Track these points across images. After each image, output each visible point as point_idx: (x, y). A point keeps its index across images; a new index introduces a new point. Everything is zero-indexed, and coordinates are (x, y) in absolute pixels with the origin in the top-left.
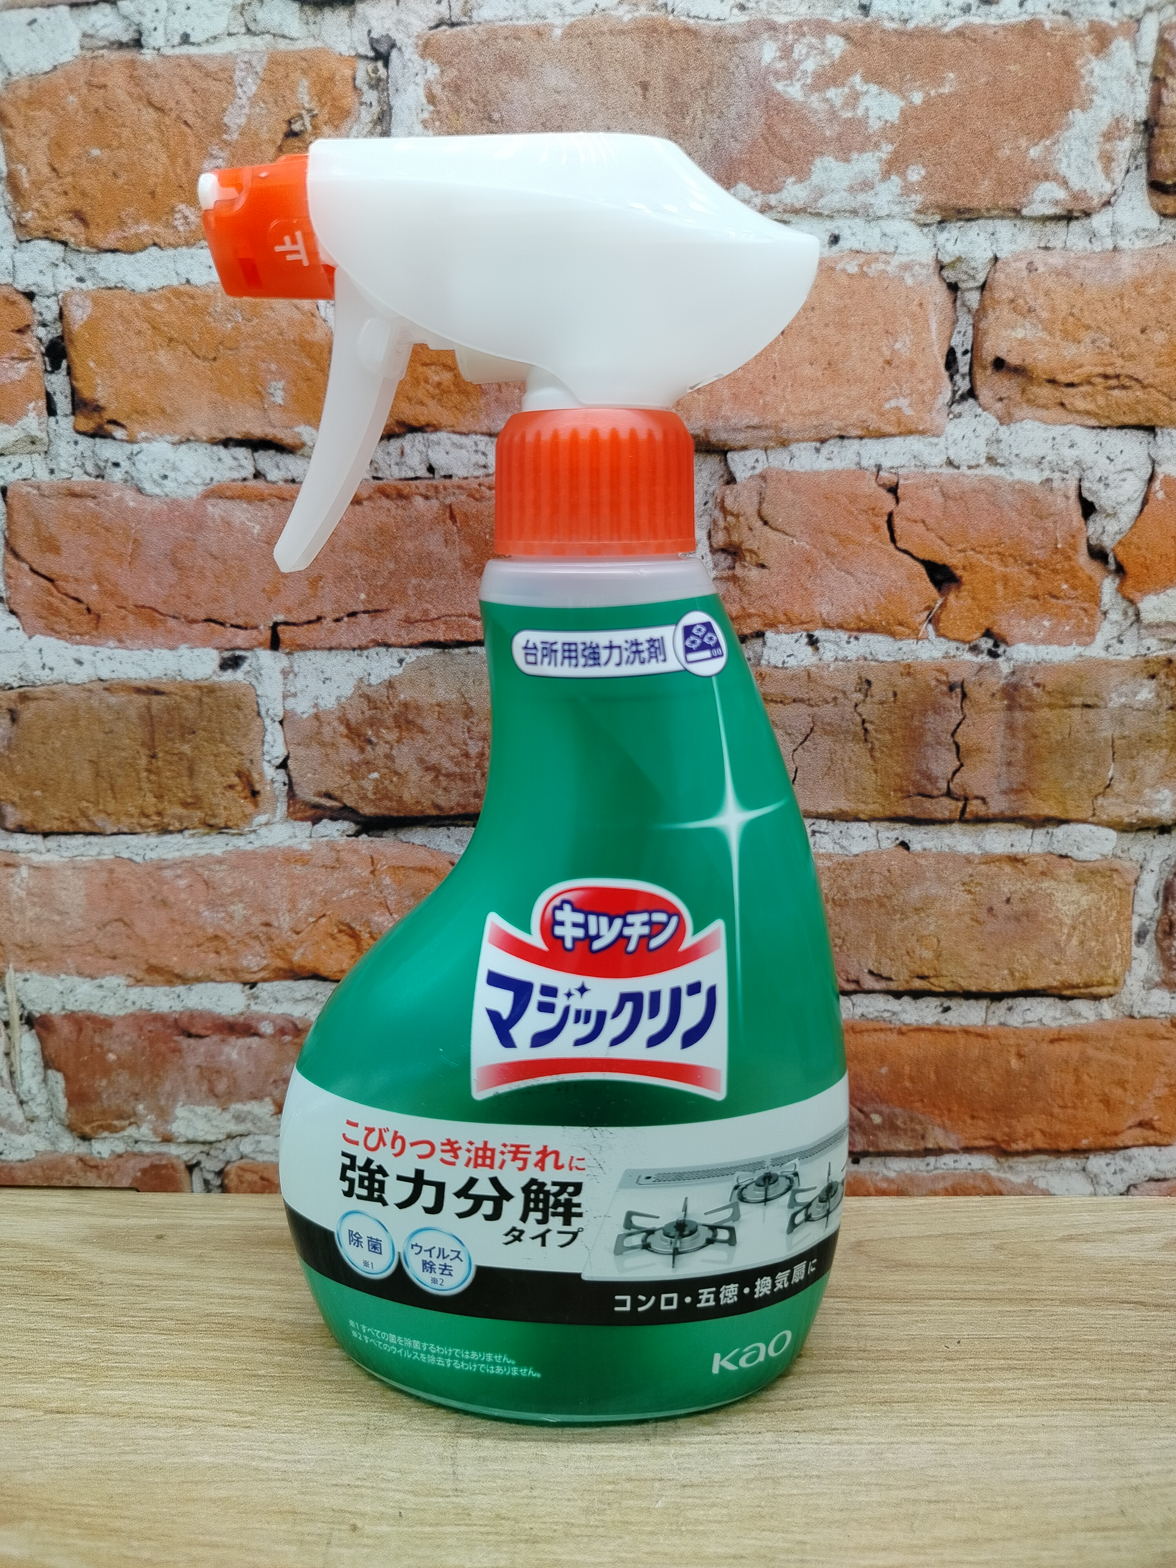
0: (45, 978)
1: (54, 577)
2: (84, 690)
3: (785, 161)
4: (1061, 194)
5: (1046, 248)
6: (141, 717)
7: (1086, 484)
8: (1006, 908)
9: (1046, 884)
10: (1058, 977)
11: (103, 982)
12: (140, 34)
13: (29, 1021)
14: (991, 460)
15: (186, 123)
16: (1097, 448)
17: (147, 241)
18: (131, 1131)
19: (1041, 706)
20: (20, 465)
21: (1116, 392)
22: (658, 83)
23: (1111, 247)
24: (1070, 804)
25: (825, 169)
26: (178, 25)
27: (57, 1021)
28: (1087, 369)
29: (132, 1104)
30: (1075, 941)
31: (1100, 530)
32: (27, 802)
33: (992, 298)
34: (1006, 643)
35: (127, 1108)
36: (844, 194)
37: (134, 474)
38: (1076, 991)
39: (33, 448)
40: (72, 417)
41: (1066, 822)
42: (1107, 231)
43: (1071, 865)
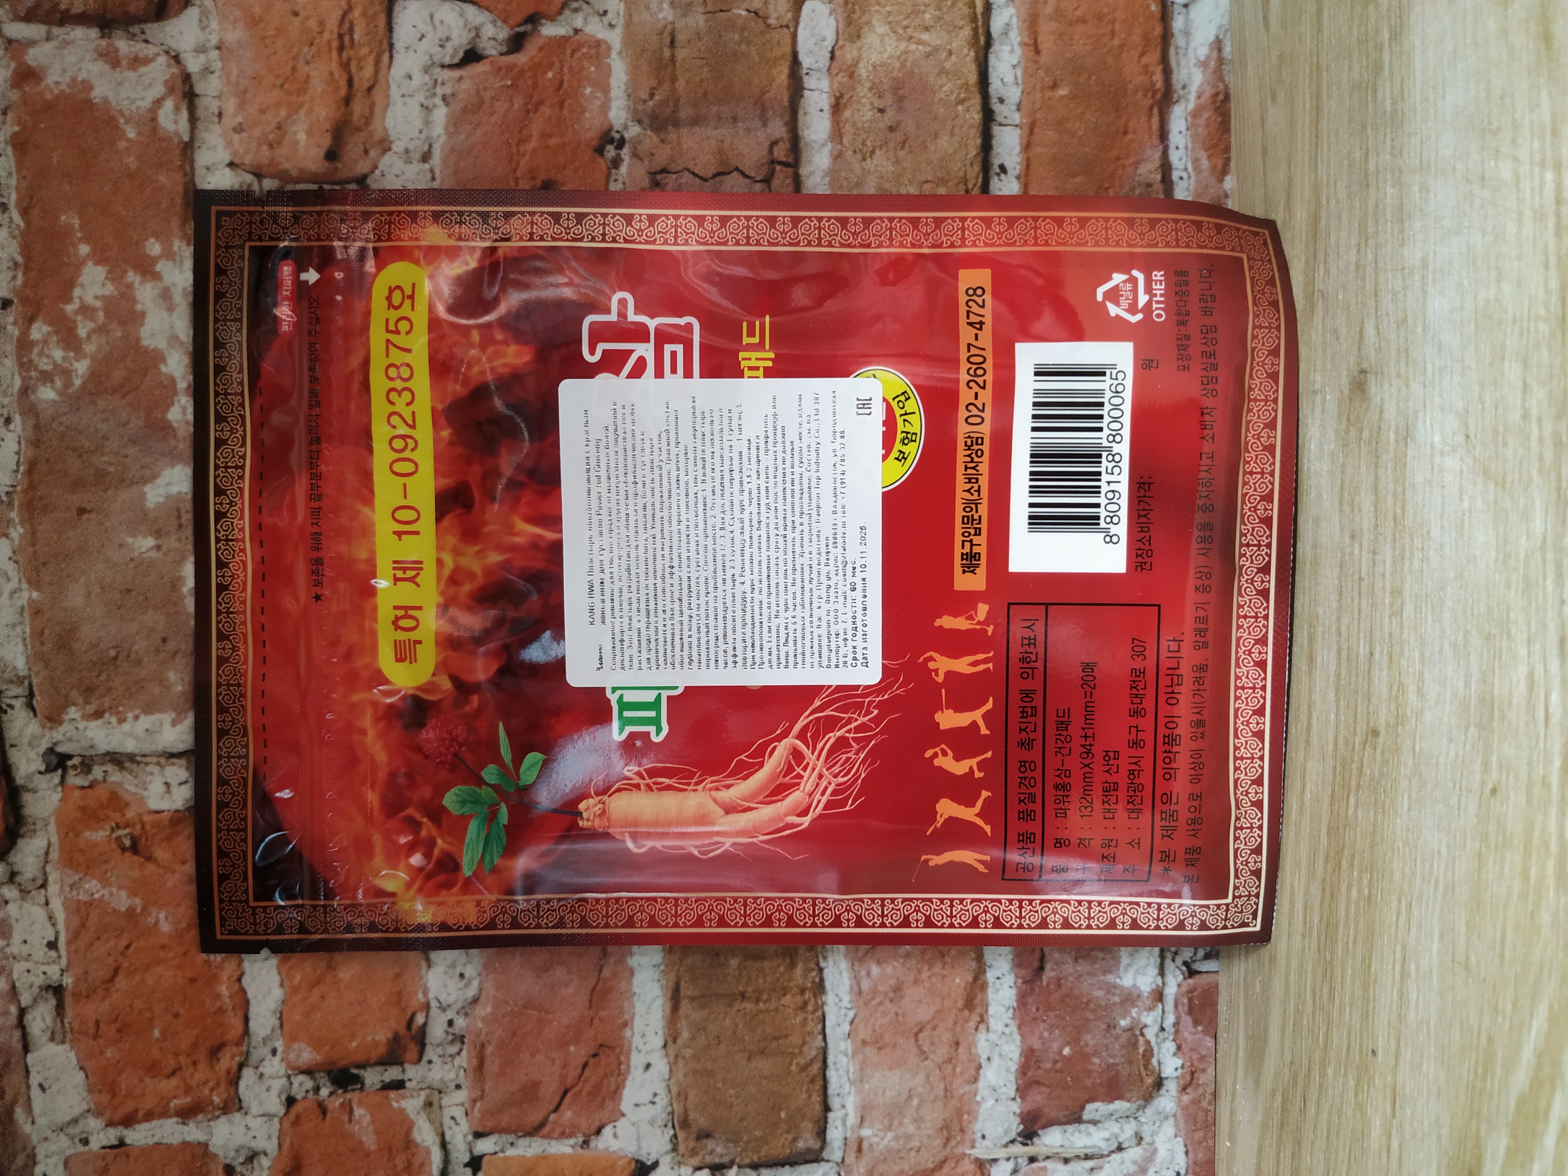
0: (981, 1117)
1: (562, 1090)
2: (676, 1063)
3: (145, 375)
4: (169, 104)
5: (220, 115)
6: (702, 1007)
7: (447, 60)
8: (890, 113)
9: (863, 71)
10: (966, 51)
11: (984, 1056)
12: (48, 988)
13: (1028, 1135)
14: (426, 157)
15: (128, 947)
16: (411, 51)
17: (236, 987)
18: (1150, 1034)
19: (673, 90)
20: (453, 1118)
21: (356, 36)
22: (78, 499)
23: (217, 52)
24: (777, 52)
25: (152, 335)
26: (40, 952)
27: (1028, 1107)
28: (335, 67)
29: (1120, 1032)
30: (925, 36)
31: (492, 43)
32: (793, 1126)
33: (269, 165)
34: (610, 129)
35: (1124, 1038)
36: (175, 316)
37: (459, 1005)
38: (981, 30)
39: (436, 1104)
40: (406, 1066)
41: (795, 55)
42: (202, 57)
43: (842, 47)
